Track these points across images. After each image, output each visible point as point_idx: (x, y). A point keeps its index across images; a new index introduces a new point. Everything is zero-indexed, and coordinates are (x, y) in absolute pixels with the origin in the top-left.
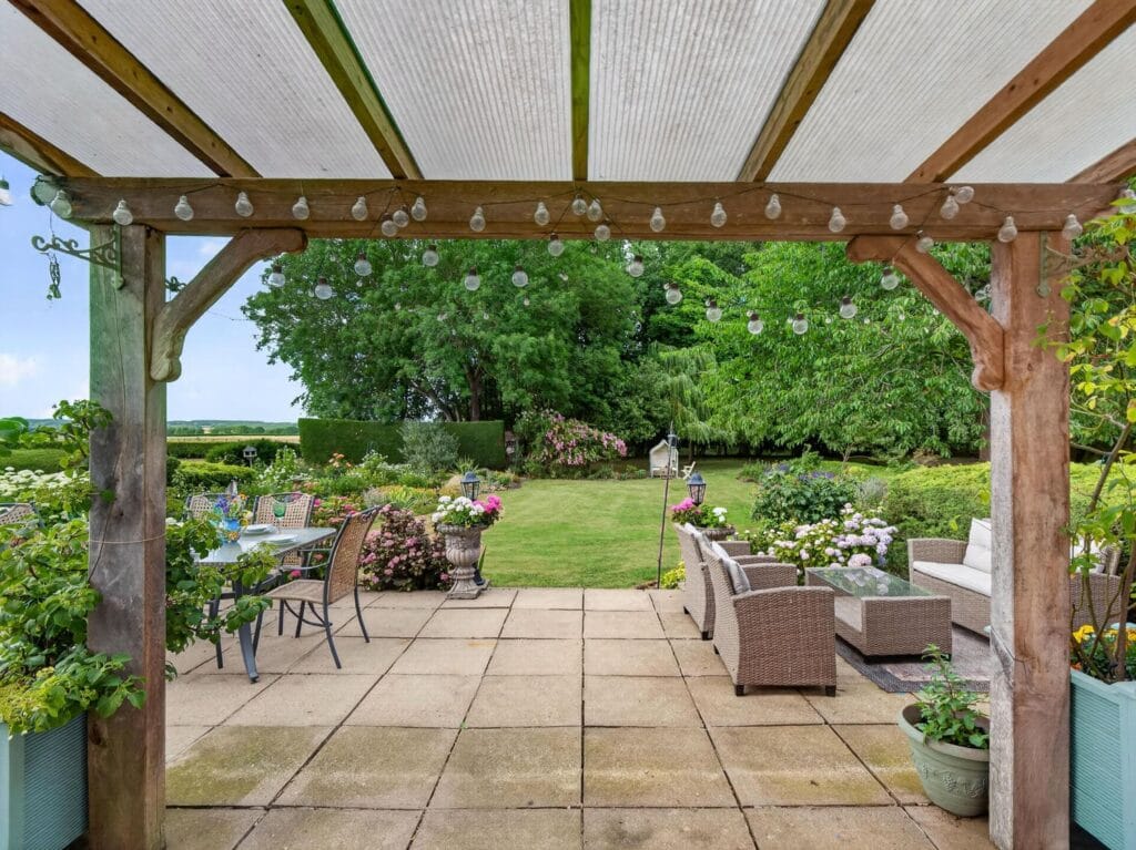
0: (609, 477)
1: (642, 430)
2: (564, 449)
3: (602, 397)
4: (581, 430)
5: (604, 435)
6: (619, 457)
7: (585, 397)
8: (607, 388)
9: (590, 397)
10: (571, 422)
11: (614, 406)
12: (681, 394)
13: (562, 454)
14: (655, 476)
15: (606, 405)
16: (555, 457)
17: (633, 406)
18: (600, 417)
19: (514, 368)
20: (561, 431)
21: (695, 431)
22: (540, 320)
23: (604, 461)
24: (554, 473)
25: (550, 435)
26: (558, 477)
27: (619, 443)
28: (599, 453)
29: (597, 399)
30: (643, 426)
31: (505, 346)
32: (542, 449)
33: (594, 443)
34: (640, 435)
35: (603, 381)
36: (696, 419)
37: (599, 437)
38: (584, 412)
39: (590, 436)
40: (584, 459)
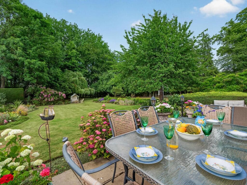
0: (61, 104)
1: (68, 91)
2: (47, 97)
3: (56, 82)
4: (53, 91)
5: (59, 92)
6: (64, 98)
7: (52, 82)
8: (58, 80)
9: (53, 82)
10: (48, 89)
11: (61, 85)
12: (76, 82)
13: (46, 98)
14: (73, 103)
15: (58, 84)
16: (44, 99)
17: (66, 85)
18: (56, 88)
19: (31, 71)
20: (45, 91)
21: (81, 91)
22: (41, 57)
23: (60, 100)
24: (44, 104)
25: (42, 92)
26: (45, 105)
27: (64, 95)
28: (58, 98)
29: (55, 83)
30: (69, 90)
31: (30, 63)
32: (39, 97)
33: (56, 95)
34: (68, 92)
35: (56, 78)
36: (80, 89)
37: (58, 93)
38: (51, 86)
39: (55, 93)
40: (54, 99)
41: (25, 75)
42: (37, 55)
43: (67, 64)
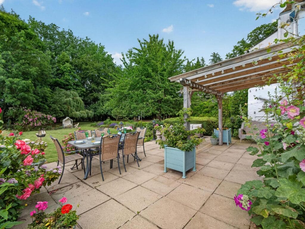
0: (51, 129)
1: (60, 114)
2: (33, 121)
3: (44, 103)
4: (40, 114)
5: (48, 116)
6: (54, 123)
7: (39, 103)
8: (47, 101)
9: (40, 103)
10: (34, 111)
11: (50, 107)
12: (70, 103)
13: (31, 123)
14: (65, 128)
15: (46, 106)
16: (28, 124)
17: (57, 107)
18: (44, 110)
19: (12, 91)
20: (30, 115)
21: (75, 115)
22: (25, 75)
23: (49, 124)
24: (29, 129)
25: (26, 116)
26: (31, 130)
27: (54, 119)
28: (47, 122)
29: (43, 104)
30: (60, 113)
31: (12, 83)
32: (22, 121)
33: (45, 118)
34: (59, 116)
35: (45, 98)
36: (75, 111)
37: (46, 117)
38: (38, 108)
39: (43, 116)
40: (41, 124)
41: (6, 96)
42: (20, 73)
43: (58, 81)
